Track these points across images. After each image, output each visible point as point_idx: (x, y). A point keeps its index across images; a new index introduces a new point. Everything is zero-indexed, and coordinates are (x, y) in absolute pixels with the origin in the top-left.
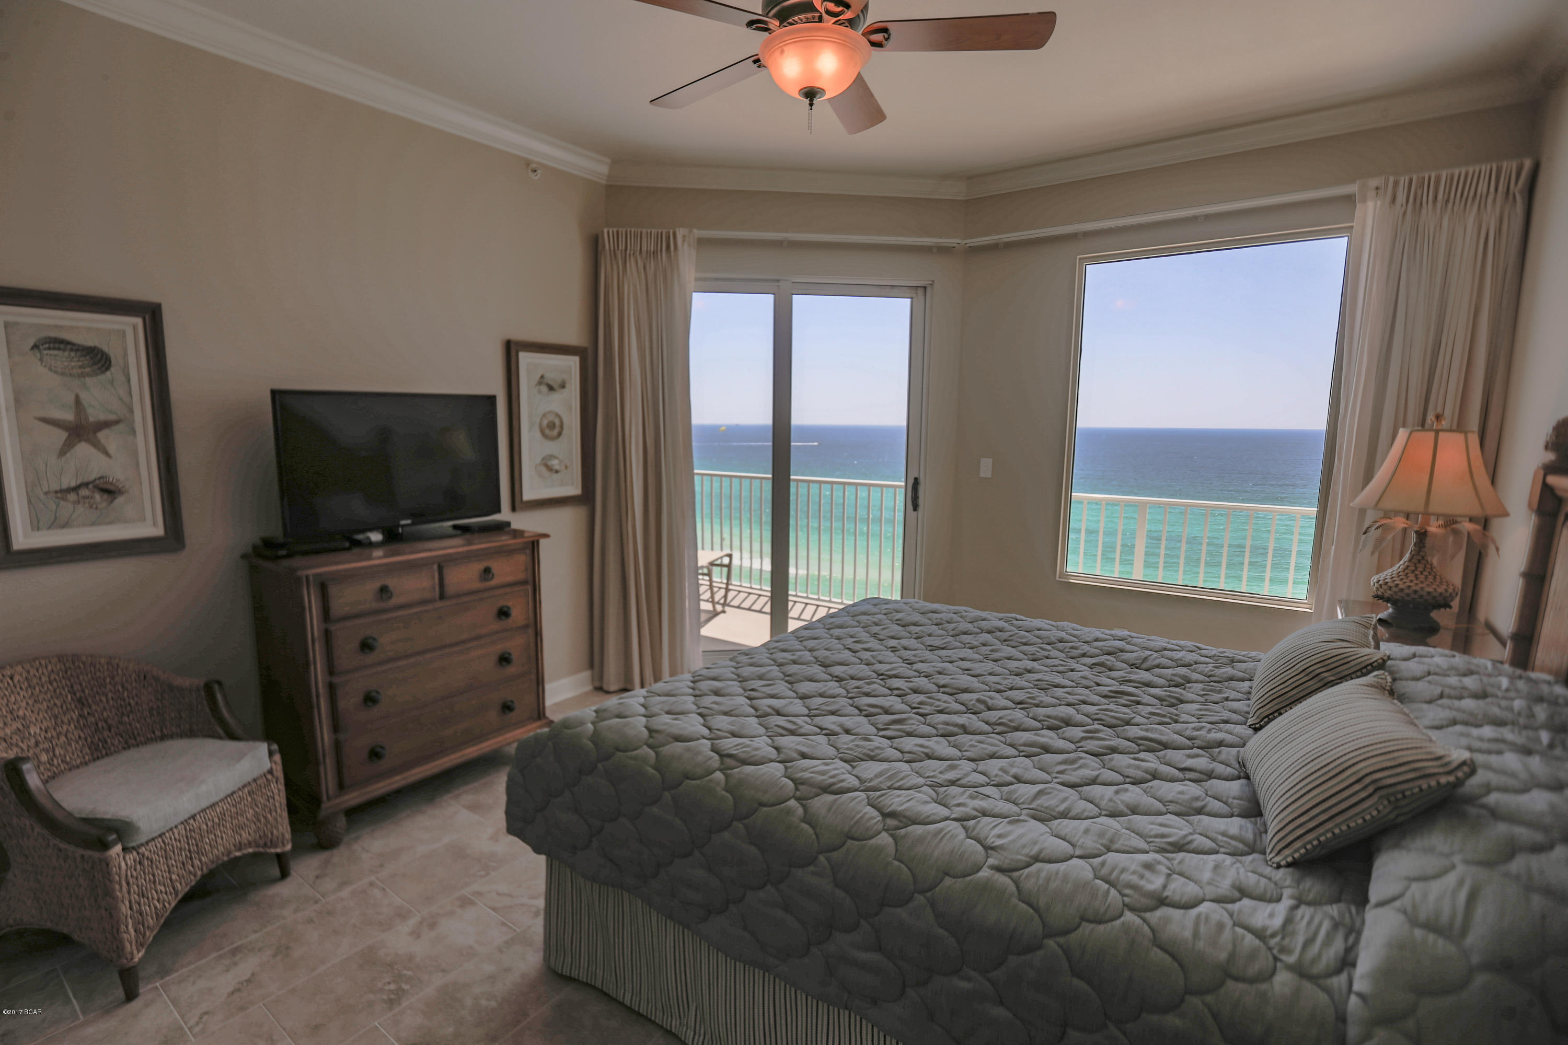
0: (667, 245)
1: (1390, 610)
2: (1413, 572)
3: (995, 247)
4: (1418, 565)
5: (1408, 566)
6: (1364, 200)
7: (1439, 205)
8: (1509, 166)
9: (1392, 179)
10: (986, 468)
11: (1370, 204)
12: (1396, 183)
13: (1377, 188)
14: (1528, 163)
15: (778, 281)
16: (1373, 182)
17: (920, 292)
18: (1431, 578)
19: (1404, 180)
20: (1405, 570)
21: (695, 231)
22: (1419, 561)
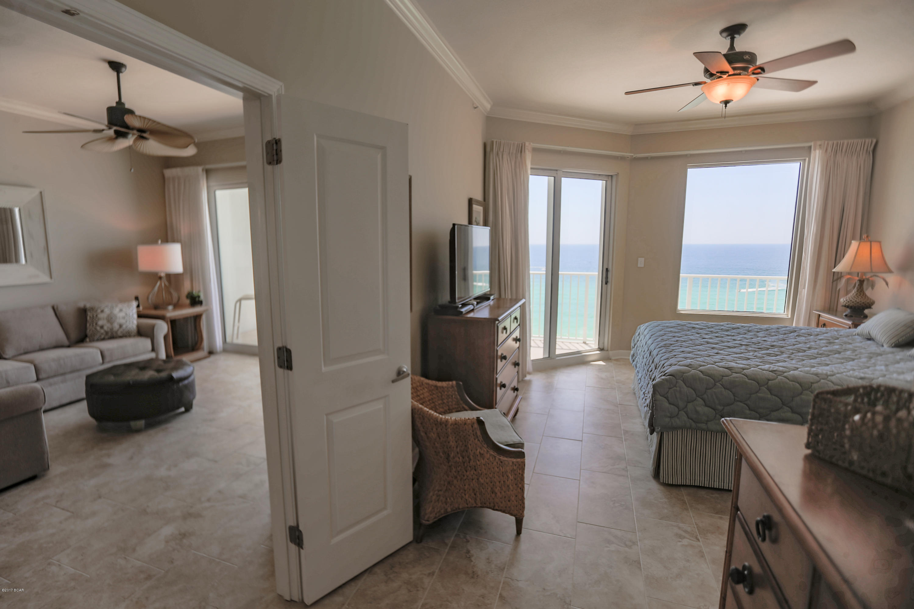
0: (521, 150)
1: (849, 311)
2: (860, 295)
3: (646, 158)
4: (861, 293)
5: (857, 294)
6: (815, 150)
7: (843, 154)
8: (868, 141)
9: (826, 142)
10: (641, 262)
11: (817, 151)
12: (828, 144)
13: (820, 145)
14: (874, 141)
15: (557, 170)
16: (819, 143)
17: (610, 178)
18: (864, 297)
19: (831, 143)
20: (856, 295)
21: (531, 144)
22: (861, 291)
